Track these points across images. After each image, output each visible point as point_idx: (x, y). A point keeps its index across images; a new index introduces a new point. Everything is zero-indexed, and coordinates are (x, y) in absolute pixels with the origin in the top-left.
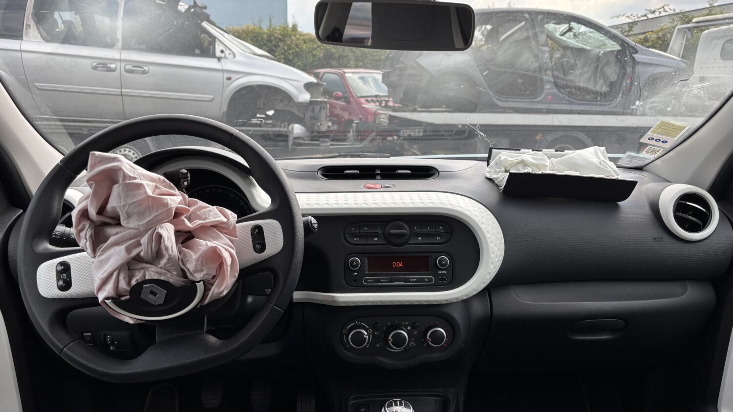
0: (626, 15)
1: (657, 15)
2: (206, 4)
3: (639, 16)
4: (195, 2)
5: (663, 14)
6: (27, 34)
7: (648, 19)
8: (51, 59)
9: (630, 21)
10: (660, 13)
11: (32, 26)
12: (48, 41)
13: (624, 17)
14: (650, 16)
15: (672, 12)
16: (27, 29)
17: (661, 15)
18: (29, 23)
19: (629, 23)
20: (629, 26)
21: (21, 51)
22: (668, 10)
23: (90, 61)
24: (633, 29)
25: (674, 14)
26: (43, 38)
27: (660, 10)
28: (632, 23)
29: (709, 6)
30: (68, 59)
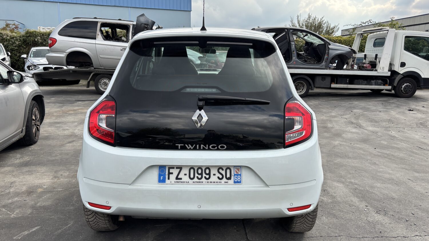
0: (351, 25)
1: (367, 24)
2: (162, 27)
3: (358, 25)
4: (159, 26)
5: (370, 24)
6: (98, 37)
7: (362, 26)
8: (106, 47)
9: (354, 27)
10: (368, 23)
11: (99, 35)
12: (105, 40)
13: (350, 26)
14: (363, 25)
15: (374, 23)
16: (97, 36)
17: (369, 24)
18: (98, 34)
19: (353, 28)
20: (353, 30)
21: (95, 44)
22: (372, 22)
23: (120, 48)
24: (355, 31)
25: (375, 24)
26: (104, 39)
27: (368, 22)
28: (355, 28)
29: (390, 20)
30: (112, 47)
